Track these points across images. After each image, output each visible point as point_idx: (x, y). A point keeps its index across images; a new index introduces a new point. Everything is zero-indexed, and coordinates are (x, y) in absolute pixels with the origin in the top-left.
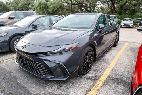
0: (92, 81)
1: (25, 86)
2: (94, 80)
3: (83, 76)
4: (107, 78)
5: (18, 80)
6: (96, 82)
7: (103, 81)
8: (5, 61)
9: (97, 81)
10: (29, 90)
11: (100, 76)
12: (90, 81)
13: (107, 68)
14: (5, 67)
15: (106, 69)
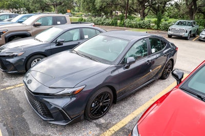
0: (101, 129)
1: (28, 122)
2: (103, 128)
3: (93, 121)
4: (121, 128)
5: (24, 113)
6: (104, 131)
7: (113, 132)
8: (19, 85)
9: (106, 131)
10: (30, 127)
11: (114, 125)
12: (98, 129)
13: (130, 114)
14: (16, 95)
15: (128, 115)
